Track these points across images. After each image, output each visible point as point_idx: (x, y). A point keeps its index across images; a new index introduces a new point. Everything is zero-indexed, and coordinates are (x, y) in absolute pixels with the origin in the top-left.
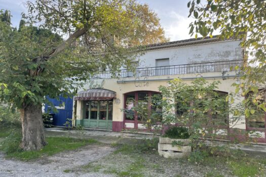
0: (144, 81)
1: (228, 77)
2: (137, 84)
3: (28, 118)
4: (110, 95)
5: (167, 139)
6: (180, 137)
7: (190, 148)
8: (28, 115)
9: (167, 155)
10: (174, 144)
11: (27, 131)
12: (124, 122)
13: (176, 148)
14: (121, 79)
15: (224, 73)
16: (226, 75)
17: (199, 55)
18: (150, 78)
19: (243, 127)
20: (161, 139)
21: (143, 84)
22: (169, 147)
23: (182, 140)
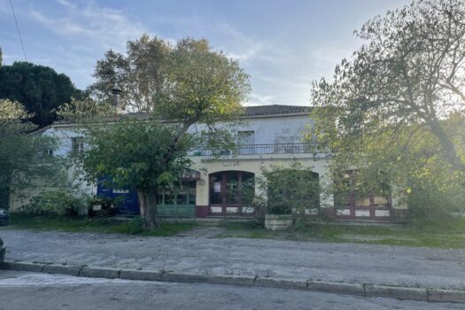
0: (234, 161)
1: (319, 159)
2: (226, 164)
3: (147, 201)
4: (194, 176)
5: (273, 216)
6: (283, 214)
7: (291, 221)
8: (147, 198)
9: (274, 228)
10: (280, 219)
11: (148, 213)
12: (210, 206)
13: (281, 222)
14: (206, 158)
15: (315, 154)
16: (316, 156)
17: (288, 130)
18: (240, 157)
19: (332, 203)
20: (267, 216)
21: (233, 164)
22: (275, 222)
23: (286, 215)
